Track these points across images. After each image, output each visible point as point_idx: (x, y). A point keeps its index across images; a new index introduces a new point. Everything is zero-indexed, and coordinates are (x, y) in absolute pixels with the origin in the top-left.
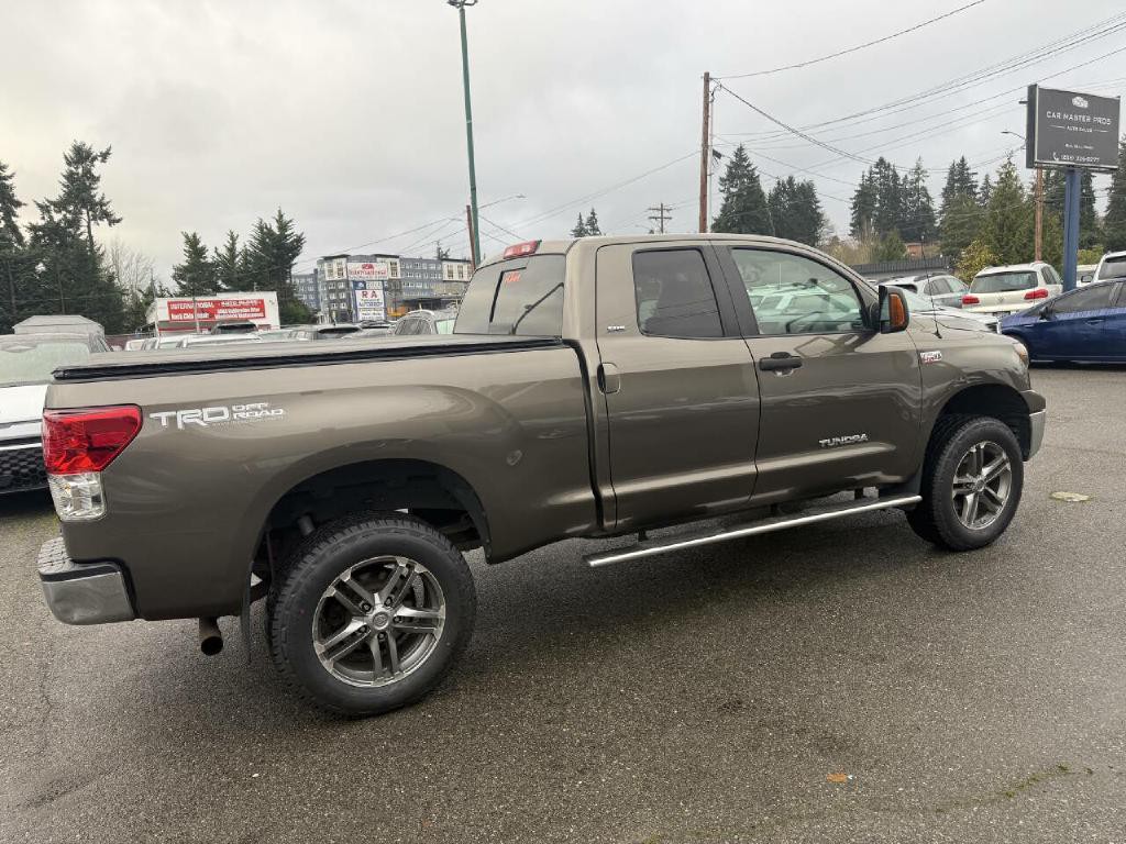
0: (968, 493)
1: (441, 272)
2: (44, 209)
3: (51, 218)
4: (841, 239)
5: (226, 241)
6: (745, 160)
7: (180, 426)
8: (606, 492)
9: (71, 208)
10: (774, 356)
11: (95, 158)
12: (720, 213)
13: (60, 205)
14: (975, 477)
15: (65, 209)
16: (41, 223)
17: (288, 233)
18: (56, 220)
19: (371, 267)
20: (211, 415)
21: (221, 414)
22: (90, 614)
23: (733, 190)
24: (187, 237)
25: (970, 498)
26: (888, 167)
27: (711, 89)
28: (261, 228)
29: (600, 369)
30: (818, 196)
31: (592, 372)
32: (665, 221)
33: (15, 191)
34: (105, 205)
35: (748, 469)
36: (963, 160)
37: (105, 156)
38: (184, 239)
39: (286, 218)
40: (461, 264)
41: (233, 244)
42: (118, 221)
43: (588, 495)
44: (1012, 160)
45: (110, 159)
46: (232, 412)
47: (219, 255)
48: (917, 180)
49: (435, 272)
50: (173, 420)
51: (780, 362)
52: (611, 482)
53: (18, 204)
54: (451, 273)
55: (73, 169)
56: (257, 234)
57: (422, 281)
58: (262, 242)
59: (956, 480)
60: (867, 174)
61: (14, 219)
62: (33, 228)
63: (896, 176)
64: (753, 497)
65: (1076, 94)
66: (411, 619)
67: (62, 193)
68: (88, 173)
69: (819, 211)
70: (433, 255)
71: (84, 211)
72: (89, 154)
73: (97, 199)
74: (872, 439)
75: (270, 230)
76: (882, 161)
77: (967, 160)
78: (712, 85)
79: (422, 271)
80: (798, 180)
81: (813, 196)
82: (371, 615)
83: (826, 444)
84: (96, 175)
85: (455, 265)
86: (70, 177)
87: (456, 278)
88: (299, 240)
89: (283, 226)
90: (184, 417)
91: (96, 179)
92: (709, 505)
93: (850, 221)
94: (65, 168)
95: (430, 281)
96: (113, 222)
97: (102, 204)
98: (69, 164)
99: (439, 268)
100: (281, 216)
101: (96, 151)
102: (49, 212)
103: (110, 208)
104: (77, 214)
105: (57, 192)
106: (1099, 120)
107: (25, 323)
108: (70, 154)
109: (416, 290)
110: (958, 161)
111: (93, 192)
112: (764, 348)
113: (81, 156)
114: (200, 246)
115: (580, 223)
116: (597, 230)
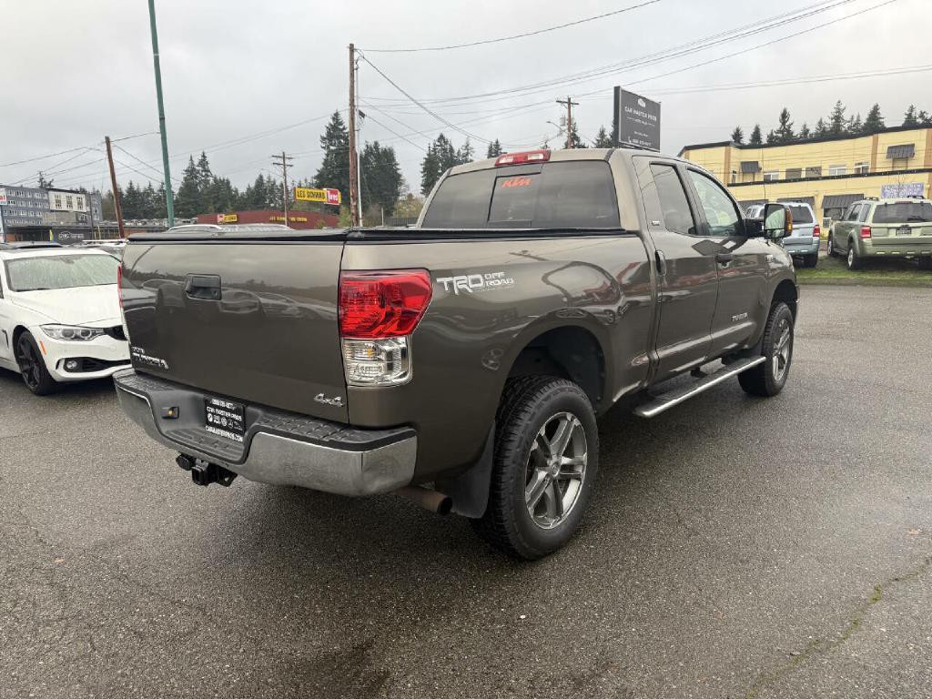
1: (48, 201)
4: (415, 196)
6: (341, 124)
7: (456, 292)
12: (322, 166)
20: (473, 281)
23: (332, 148)
26: (446, 143)
27: (355, 58)
30: (397, 160)
32: (287, 168)
36: (497, 142)
40: (70, 194)
44: (548, 144)
46: (485, 280)
48: (467, 154)
49: (43, 201)
50: (451, 284)
54: (58, 203)
57: (27, 210)
60: (432, 146)
63: (452, 150)
65: (640, 97)
69: (399, 172)
70: (36, 185)
76: (442, 137)
77: (500, 142)
78: (356, 55)
79: (26, 200)
80: (382, 146)
81: (394, 160)
85: (63, 196)
87: (64, 207)
93: (421, 182)
95: (35, 210)
99: (46, 198)
106: (650, 116)
109: (19, 218)
110: (494, 142)
115: (192, 164)
116: (209, 171)
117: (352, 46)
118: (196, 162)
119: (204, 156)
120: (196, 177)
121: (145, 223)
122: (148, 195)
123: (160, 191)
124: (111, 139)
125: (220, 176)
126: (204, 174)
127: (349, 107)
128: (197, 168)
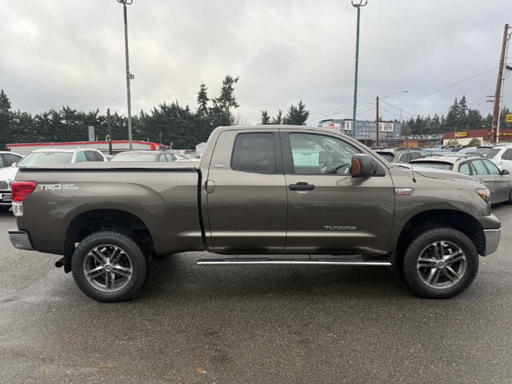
0: (434, 267)
2: (214, 101)
3: (216, 105)
5: (277, 114)
7: (46, 190)
8: (208, 234)
9: (223, 101)
10: (299, 184)
11: (233, 81)
13: (220, 100)
14: (438, 259)
15: (221, 102)
16: (213, 107)
17: (303, 110)
18: (218, 106)
19: (333, 125)
20: (56, 187)
21: (59, 187)
22: (21, 246)
24: (263, 112)
25: (433, 271)
28: (292, 109)
29: (206, 183)
31: (203, 183)
33: (207, 94)
34: (234, 100)
35: (283, 234)
37: (236, 80)
38: (262, 113)
39: (303, 104)
40: (386, 123)
41: (280, 115)
42: (238, 106)
43: (199, 234)
45: (238, 81)
46: (62, 186)
47: (274, 120)
50: (44, 187)
51: (302, 186)
52: (211, 230)
53: (208, 100)
54: (380, 128)
55: (225, 86)
56: (290, 111)
58: (292, 114)
59: (420, 259)
61: (206, 105)
62: (210, 109)
64: (286, 248)
66: (119, 270)
67: (221, 95)
68: (230, 87)
71: (227, 102)
72: (231, 80)
73: (232, 98)
74: (359, 229)
75: (296, 109)
82: (105, 265)
83: (329, 228)
84: (233, 88)
85: (383, 124)
86: (224, 89)
87: (382, 130)
88: (307, 114)
89: (301, 107)
90: (48, 187)
91: (233, 90)
92: (269, 248)
94: (222, 85)
96: (236, 106)
97: (233, 99)
98: (224, 84)
100: (301, 103)
101: (234, 78)
102: (216, 102)
103: (236, 101)
104: (225, 103)
105: (218, 95)
107: (199, 145)
108: (225, 80)
111: (231, 95)
112: (294, 180)
113: (229, 81)
114: (267, 116)
115: (456, 103)
116: (466, 106)
117: (507, 25)
118: (458, 102)
119: (464, 98)
120: (457, 111)
121: (422, 137)
122: (427, 122)
123: (434, 119)
124: (379, 98)
125: (473, 108)
126: (462, 108)
127: (499, 65)
128: (459, 105)
